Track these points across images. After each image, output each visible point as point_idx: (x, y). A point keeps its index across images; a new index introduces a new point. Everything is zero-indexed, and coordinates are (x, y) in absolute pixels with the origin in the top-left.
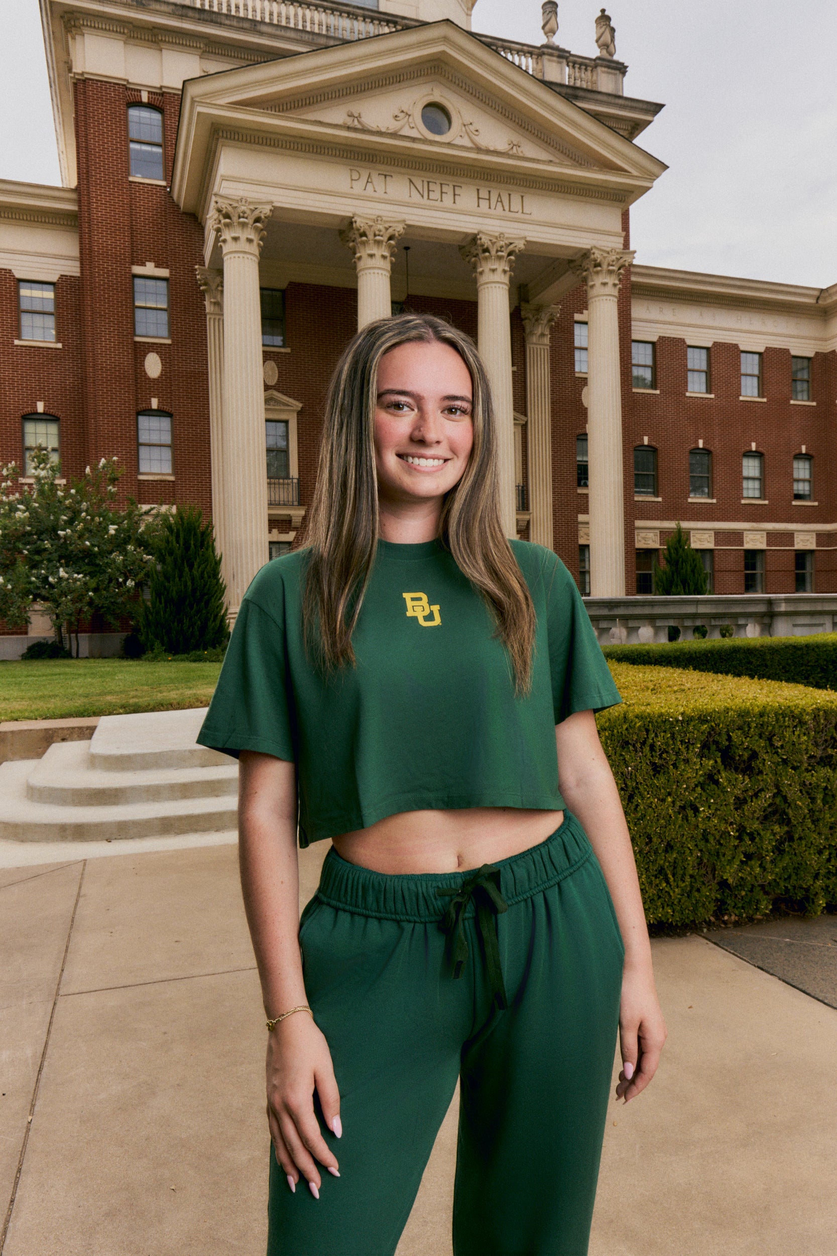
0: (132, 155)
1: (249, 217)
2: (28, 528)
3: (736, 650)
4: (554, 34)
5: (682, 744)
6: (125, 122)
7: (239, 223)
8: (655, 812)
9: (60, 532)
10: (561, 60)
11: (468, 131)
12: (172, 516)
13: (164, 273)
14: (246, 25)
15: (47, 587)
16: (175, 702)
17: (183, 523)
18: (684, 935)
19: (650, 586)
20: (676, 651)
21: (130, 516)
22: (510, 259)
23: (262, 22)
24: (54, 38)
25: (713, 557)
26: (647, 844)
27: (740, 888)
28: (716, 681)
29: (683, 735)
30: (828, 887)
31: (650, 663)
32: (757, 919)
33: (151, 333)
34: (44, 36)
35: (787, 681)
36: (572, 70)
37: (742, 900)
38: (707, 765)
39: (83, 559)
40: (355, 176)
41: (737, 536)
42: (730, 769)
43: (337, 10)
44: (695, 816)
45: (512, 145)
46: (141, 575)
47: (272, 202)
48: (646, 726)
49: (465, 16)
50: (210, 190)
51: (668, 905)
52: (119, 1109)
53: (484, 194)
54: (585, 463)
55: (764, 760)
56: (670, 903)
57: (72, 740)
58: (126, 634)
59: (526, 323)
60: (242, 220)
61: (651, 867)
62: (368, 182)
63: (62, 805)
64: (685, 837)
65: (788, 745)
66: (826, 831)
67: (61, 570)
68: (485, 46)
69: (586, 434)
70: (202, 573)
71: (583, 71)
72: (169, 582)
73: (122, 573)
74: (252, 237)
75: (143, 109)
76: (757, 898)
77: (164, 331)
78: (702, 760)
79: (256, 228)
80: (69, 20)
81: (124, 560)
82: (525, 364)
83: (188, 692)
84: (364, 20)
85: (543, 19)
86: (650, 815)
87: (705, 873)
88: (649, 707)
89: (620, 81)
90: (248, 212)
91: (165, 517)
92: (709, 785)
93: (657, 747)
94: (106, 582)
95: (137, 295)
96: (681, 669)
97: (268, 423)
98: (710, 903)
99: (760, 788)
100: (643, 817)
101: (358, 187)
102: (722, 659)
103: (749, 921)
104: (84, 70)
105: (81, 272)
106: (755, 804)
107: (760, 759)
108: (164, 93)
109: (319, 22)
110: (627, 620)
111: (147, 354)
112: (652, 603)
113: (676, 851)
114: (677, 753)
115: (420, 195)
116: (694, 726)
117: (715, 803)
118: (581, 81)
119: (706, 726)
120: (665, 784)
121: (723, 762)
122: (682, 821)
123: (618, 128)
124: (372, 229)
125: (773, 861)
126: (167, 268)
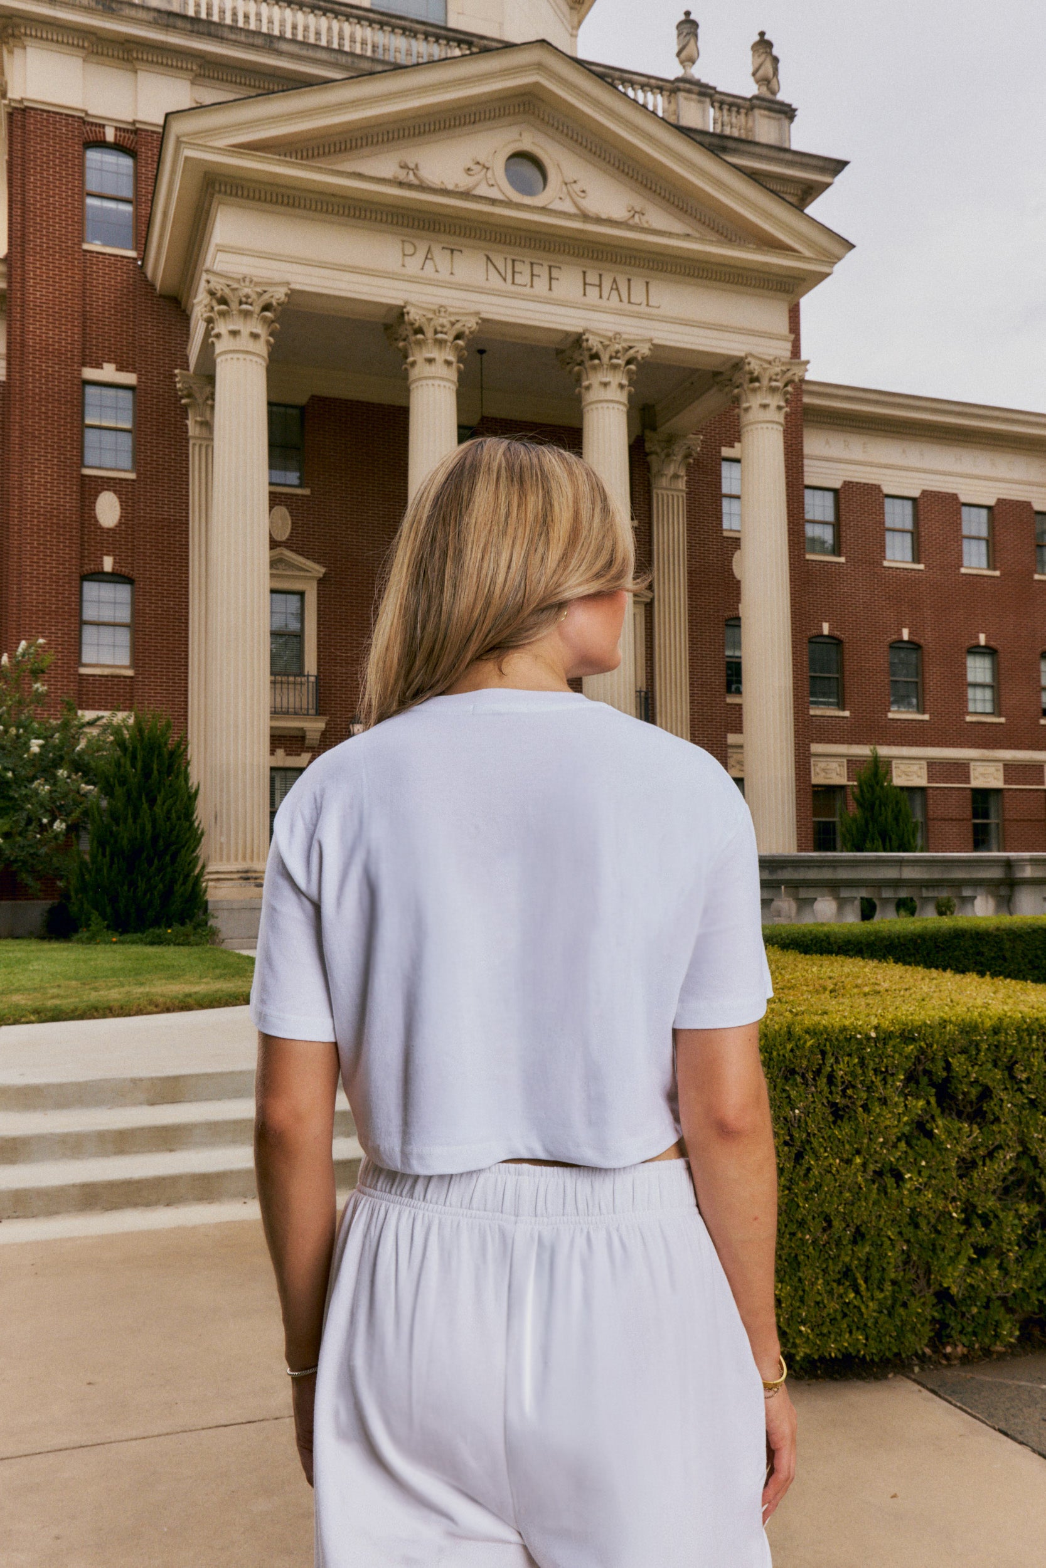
0: (89, 214)
1: (254, 304)
3: (958, 934)
4: (693, 62)
5: (876, 1074)
6: (80, 169)
7: (241, 311)
8: (836, 1180)
10: (703, 99)
11: (570, 188)
12: (127, 727)
13: (130, 378)
14: (259, 41)
16: (115, 1005)
17: (142, 739)
18: (885, 1377)
19: (834, 840)
20: (869, 934)
21: (65, 726)
22: (630, 370)
23: (282, 38)
25: (925, 799)
26: (824, 1230)
27: (969, 1302)
28: (927, 980)
29: (877, 1060)
31: (830, 952)
32: (997, 1352)
33: (108, 464)
35: (1034, 981)
36: (718, 114)
37: (973, 1320)
38: (915, 1106)
40: (409, 250)
41: (961, 769)
42: (950, 1114)
43: (388, 24)
44: (898, 1186)
45: (632, 212)
46: (76, 814)
47: (288, 283)
48: (821, 1047)
49: (569, 37)
50: (200, 262)
51: (858, 1328)
53: (592, 278)
54: (737, 660)
55: (1002, 1100)
56: (862, 1325)
58: (51, 902)
59: (652, 458)
60: (244, 307)
61: (831, 1267)
62: (426, 258)
64: (883, 1220)
65: (1038, 1077)
68: (594, 77)
69: (739, 619)
70: (169, 812)
71: (734, 114)
72: (118, 824)
73: (47, 811)
74: (259, 330)
75: (105, 150)
76: (996, 1318)
77: (126, 460)
78: (906, 1099)
79: (264, 320)
80: (5, 28)
81: (51, 792)
82: (650, 517)
83: (139, 990)
84: (426, 39)
85: (679, 44)
86: (828, 1186)
87: (914, 1277)
88: (825, 1017)
89: (787, 129)
90: (254, 296)
91: (117, 731)
92: (918, 1139)
93: (839, 1079)
94: (23, 824)
95: (89, 410)
96: (876, 961)
97: (274, 595)
98: (923, 1325)
99: (997, 1143)
100: (818, 1188)
101: (413, 265)
102: (939, 947)
103: (984, 1355)
104: (23, 96)
105: (8, 375)
106: (989, 1169)
107: (995, 1099)
108: (138, 129)
109: (362, 40)
110: (797, 887)
111: (100, 492)
112: (834, 864)
113: (870, 1242)
114: (868, 1088)
115: (501, 278)
116: (894, 1046)
117: (928, 1167)
118: (731, 127)
119: (912, 1047)
120: (850, 1136)
121: (939, 1103)
122: (878, 1194)
123: (783, 192)
124: (432, 323)
125: (1019, 1260)
126: (134, 372)
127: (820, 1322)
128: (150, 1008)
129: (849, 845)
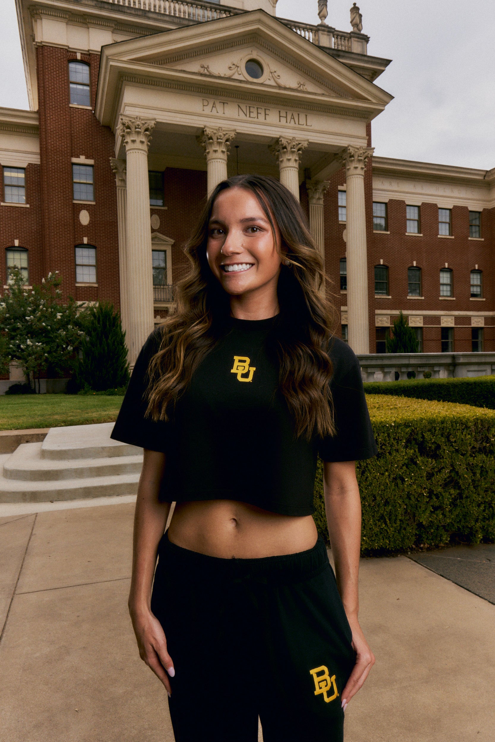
0: (72, 92)
1: (142, 128)
2: (7, 315)
3: (432, 386)
4: (325, 18)
5: (394, 440)
6: (67, 72)
7: (136, 132)
8: (378, 482)
9: (27, 318)
10: (329, 34)
11: (274, 76)
12: (95, 308)
13: (91, 162)
14: (140, 13)
15: (20, 351)
16: (95, 419)
17: (102, 313)
18: (397, 556)
19: (385, 349)
20: (396, 386)
21: (70, 307)
22: (299, 153)
23: (149, 11)
24: (24, 21)
25: (422, 332)
26: (373, 501)
27: (430, 527)
28: (417, 403)
29: (394, 434)
30: (484, 527)
32: (441, 546)
33: (83, 198)
34: (18, 20)
35: (460, 403)
36: (336, 40)
37: (432, 534)
38: (410, 452)
39: (42, 334)
40: (206, 103)
41: (437, 319)
42: (424, 455)
43: (194, 4)
44: (403, 484)
45: (300, 85)
46: (77, 343)
47: (156, 119)
49: (272, 8)
50: (118, 111)
51: (386, 538)
52: (47, 662)
53: (283, 114)
54: (345, 276)
55: (444, 450)
56: (388, 537)
57: (33, 442)
58: (69, 379)
59: (309, 191)
60: (137, 130)
61: (376, 515)
62: (213, 107)
63: (25, 481)
64: (396, 497)
65: (459, 440)
66: (482, 492)
67: (28, 340)
68: (283, 25)
69: (345, 258)
70: (114, 342)
71: (343, 40)
72: (94, 348)
73: (65, 342)
74: (144, 140)
75: (77, 63)
76: (441, 533)
77: (91, 197)
78: (406, 450)
79: (146, 135)
80: (33, 10)
81: (66, 334)
83: (104, 413)
84: (211, 10)
85: (319, 9)
86: (375, 483)
87: (408, 518)
88: (374, 418)
89: (365, 46)
90: (141, 125)
91: (91, 309)
92: (411, 465)
93: (379, 442)
94: (55, 348)
95: (75, 176)
96: (397, 396)
97: (154, 252)
98: (412, 536)
99: (442, 466)
100: (371, 484)
101: (208, 110)
102: (423, 390)
103: (436, 547)
104: (43, 40)
105: (41, 162)
106: (439, 476)
107: (442, 449)
108: (90, 54)
109: (184, 11)
110: (367, 368)
111: (81, 210)
112: (382, 358)
113: (391, 505)
114: (391, 445)
115: (244, 114)
116: (401, 429)
117: (415, 476)
118: (342, 46)
119: (408, 429)
120: (384, 464)
121: (419, 451)
122: (395, 487)
123: (364, 74)
124: (216, 135)
125: (450, 511)
126: (93, 159)
127: (371, 536)
128: (109, 420)
129: (390, 351)
